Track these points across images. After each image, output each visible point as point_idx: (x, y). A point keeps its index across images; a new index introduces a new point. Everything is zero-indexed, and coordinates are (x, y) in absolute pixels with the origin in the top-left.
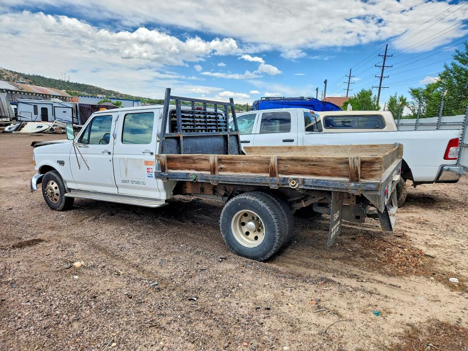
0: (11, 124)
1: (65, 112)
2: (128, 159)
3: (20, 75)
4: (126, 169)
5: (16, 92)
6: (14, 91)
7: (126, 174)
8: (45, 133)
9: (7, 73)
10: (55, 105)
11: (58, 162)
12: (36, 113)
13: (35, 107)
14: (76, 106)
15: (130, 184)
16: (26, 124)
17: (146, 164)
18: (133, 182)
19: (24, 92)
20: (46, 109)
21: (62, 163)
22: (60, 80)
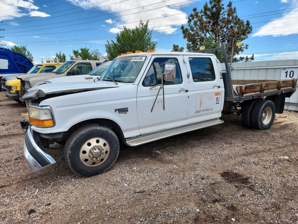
2: (203, 93)
4: (201, 102)
7: (200, 105)
11: (116, 110)
15: (202, 113)
17: (216, 95)
18: (204, 111)
21: (123, 111)
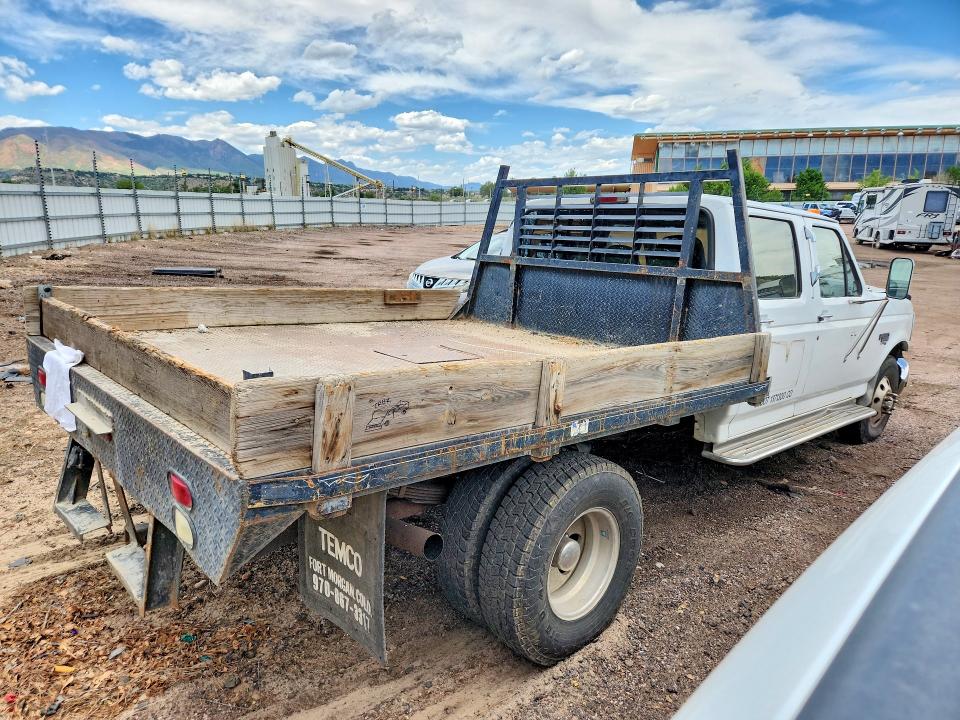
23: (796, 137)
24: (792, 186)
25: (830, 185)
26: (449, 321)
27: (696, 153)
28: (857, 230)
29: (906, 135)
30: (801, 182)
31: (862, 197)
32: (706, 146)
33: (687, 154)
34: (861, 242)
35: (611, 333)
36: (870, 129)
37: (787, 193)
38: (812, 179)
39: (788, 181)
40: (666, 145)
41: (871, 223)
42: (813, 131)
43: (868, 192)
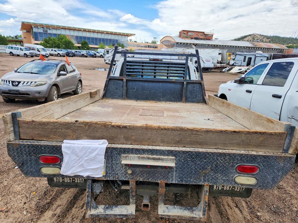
0: (227, 67)
1: (262, 60)
3: (265, 36)
5: (252, 48)
6: (251, 47)
8: (242, 73)
9: (258, 36)
10: (257, 55)
12: (244, 61)
13: (245, 57)
14: (271, 56)
16: (234, 67)
19: (257, 48)
20: (251, 58)
22: (290, 38)
23: (78, 30)
24: (80, 45)
25: (90, 46)
26: (100, 101)
27: (47, 31)
28: (105, 60)
29: (106, 33)
30: (82, 44)
31: (105, 51)
32: (50, 29)
33: (44, 31)
34: (107, 63)
35: (163, 98)
36: (98, 31)
37: (79, 47)
38: (85, 44)
39: (78, 43)
40: (35, 27)
41: (108, 58)
42: (83, 29)
43: (106, 49)
